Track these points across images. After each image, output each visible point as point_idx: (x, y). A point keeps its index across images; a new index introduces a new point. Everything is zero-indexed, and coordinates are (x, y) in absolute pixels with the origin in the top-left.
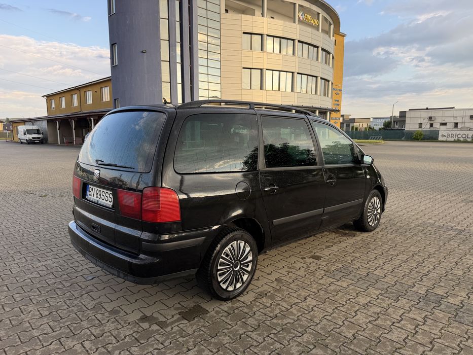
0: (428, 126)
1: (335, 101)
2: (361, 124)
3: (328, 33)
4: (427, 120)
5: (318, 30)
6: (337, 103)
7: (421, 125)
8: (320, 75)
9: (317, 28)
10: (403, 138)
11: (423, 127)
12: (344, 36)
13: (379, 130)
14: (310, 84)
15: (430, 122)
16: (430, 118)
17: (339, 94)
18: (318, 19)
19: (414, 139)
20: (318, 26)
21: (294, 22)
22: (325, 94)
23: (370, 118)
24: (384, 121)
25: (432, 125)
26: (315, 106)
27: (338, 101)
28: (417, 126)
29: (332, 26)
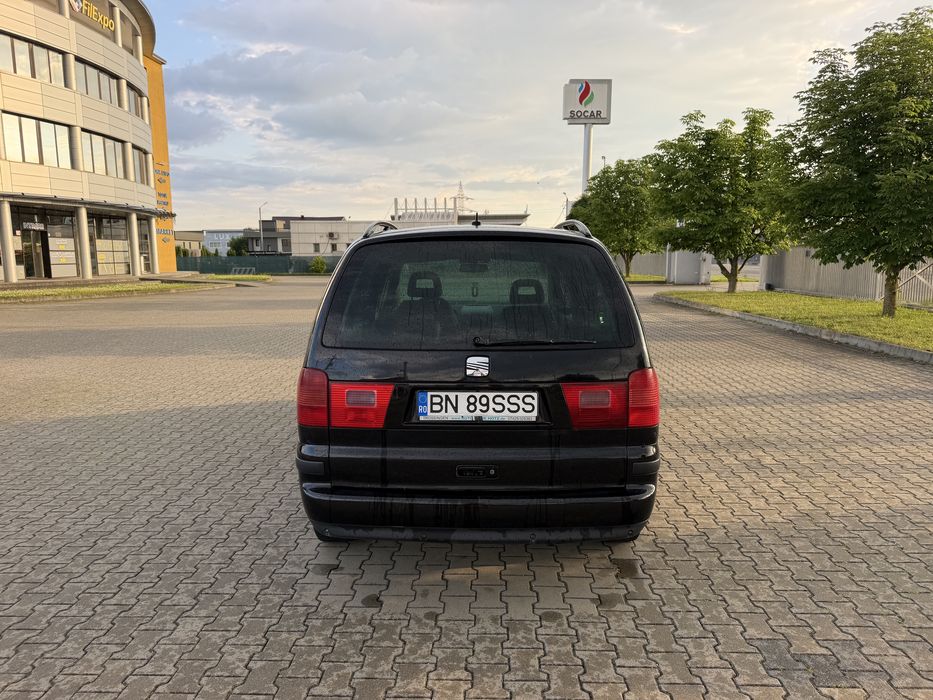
0: (329, 248)
1: (160, 195)
2: (187, 243)
3: (132, 51)
4: (325, 239)
5: (115, 41)
6: (163, 199)
7: (317, 246)
8: (130, 139)
9: (113, 37)
10: (291, 271)
11: (322, 251)
12: (162, 63)
13: (228, 254)
14: (111, 158)
15: (331, 241)
16: (331, 235)
17: (164, 181)
18: (112, 17)
19: (313, 271)
20: (114, 32)
21: (61, 12)
22: (145, 180)
23: (202, 232)
24: (228, 238)
25: (334, 247)
26: (131, 204)
27: (164, 195)
28: (312, 249)
29: (140, 39)
